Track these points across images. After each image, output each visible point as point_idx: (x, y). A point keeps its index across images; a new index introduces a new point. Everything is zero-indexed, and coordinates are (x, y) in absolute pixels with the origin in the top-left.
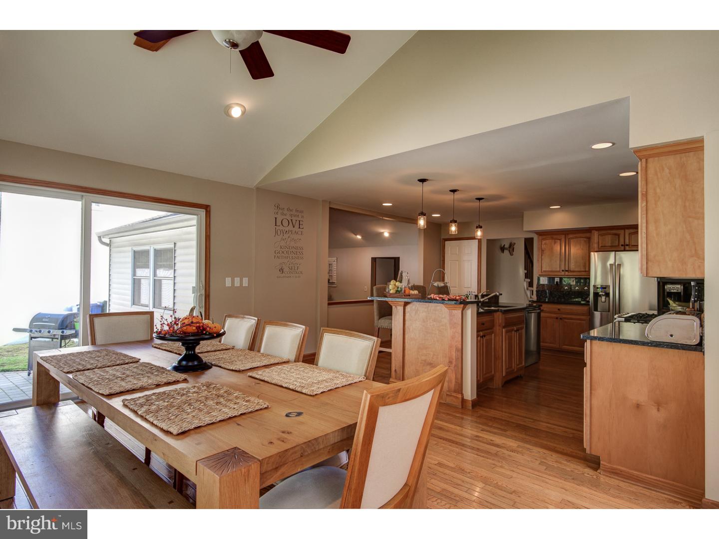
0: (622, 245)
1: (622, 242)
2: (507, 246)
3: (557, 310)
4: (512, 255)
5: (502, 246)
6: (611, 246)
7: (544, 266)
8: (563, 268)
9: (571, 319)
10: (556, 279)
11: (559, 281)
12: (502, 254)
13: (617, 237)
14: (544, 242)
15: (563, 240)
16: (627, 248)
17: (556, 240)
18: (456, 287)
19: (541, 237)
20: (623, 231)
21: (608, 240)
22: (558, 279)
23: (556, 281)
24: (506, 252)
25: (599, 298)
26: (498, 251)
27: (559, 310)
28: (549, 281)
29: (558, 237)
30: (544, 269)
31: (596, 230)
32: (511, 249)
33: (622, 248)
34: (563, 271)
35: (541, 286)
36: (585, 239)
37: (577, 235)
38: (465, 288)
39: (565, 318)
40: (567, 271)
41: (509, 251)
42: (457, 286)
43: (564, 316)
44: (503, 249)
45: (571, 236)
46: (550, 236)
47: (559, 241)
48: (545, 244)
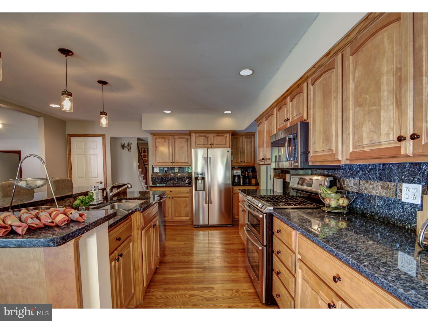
0: (210, 144)
1: (210, 143)
2: (126, 145)
3: (170, 192)
4: (129, 151)
5: (123, 144)
6: (203, 145)
7: (158, 159)
8: (171, 160)
9: (179, 197)
10: (165, 168)
11: (167, 170)
12: (123, 150)
13: (207, 138)
14: (157, 140)
15: (170, 139)
16: (213, 146)
17: (166, 140)
18: (83, 178)
19: (154, 137)
20: (210, 134)
21: (201, 140)
22: (167, 168)
23: (165, 170)
24: (126, 149)
25: (198, 181)
26: (120, 148)
27: (171, 191)
28: (160, 170)
29: (167, 137)
30: (158, 161)
31: (194, 133)
32: (129, 148)
33: (210, 146)
34: (171, 162)
35: (155, 174)
36: (185, 140)
37: (179, 137)
38: (92, 178)
39: (175, 197)
40: (174, 162)
41: (128, 148)
42: (85, 178)
43: (174, 196)
44: (123, 147)
45: (176, 137)
46: (161, 136)
47: (167, 140)
48: (158, 142)
